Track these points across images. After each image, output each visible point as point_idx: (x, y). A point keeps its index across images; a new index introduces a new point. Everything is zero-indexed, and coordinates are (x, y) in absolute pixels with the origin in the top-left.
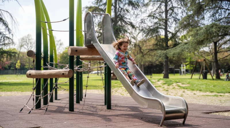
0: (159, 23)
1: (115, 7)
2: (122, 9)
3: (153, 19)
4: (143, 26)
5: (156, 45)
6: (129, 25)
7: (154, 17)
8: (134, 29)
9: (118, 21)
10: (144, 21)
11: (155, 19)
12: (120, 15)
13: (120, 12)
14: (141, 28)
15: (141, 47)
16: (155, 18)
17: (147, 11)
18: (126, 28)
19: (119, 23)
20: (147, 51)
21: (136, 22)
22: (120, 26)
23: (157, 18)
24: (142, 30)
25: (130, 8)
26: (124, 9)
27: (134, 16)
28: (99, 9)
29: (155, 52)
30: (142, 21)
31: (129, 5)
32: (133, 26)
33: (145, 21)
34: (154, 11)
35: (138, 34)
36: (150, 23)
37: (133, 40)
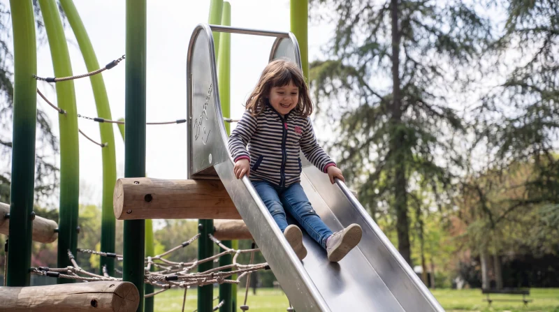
0: (544, 108)
1: (395, 59)
2: (416, 64)
3: (523, 93)
4: (488, 118)
5: (538, 183)
6: (442, 116)
7: (525, 86)
8: (459, 132)
9: (406, 107)
10: (493, 102)
11: (528, 93)
12: (409, 84)
13: (412, 74)
14: (480, 128)
15: (484, 192)
16: (530, 89)
17: (502, 68)
18: (433, 128)
19: (409, 112)
20: (507, 206)
21: (464, 105)
22: (411, 121)
23: (535, 89)
24: (487, 132)
25: (443, 61)
26: (424, 63)
27: (458, 86)
28: (343, 67)
29: (536, 210)
30: (486, 104)
31: (440, 51)
32: (455, 123)
33: (496, 100)
34: (526, 67)
35: (474, 145)
36: (511, 108)
37: (455, 170)
